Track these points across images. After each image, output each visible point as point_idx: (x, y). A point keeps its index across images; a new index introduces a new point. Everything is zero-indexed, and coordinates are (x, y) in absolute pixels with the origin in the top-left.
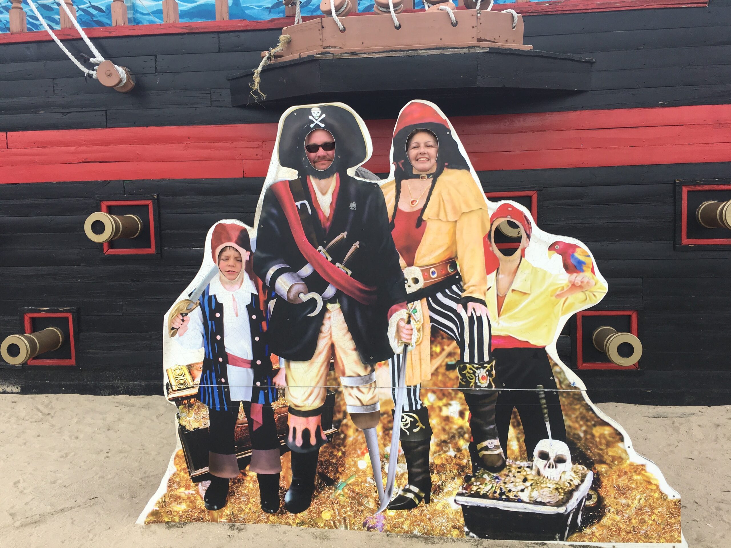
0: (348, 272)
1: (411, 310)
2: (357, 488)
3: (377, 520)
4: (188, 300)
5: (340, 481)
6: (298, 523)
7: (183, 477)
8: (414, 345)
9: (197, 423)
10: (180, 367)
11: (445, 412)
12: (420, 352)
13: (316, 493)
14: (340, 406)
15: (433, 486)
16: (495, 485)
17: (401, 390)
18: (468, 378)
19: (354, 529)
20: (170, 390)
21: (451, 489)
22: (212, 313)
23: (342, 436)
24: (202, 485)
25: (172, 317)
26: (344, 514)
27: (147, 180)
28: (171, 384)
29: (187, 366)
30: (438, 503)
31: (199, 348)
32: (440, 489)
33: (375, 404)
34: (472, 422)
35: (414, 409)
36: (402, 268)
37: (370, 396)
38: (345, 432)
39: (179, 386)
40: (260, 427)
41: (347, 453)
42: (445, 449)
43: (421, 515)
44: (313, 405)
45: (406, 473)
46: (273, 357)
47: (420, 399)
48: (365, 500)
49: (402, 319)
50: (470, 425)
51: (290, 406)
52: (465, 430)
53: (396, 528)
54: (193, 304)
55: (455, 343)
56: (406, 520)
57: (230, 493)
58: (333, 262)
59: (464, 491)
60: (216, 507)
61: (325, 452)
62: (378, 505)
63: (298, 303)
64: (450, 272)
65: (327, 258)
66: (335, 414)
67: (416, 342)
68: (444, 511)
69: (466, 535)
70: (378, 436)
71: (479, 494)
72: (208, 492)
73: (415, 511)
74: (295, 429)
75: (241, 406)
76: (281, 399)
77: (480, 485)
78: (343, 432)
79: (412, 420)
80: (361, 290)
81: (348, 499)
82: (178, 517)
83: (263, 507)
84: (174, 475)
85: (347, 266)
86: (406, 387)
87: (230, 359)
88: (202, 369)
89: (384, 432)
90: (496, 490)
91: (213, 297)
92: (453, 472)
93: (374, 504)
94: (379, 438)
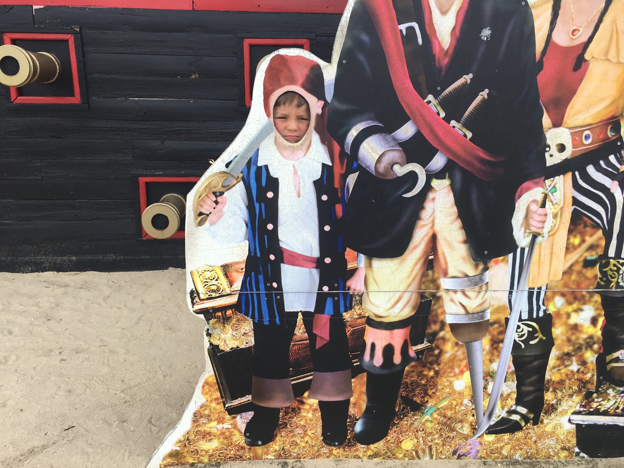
0: (467, 134)
1: (549, 189)
2: (450, 412)
3: (471, 447)
4: (224, 172)
5: (429, 405)
6: (370, 456)
7: (215, 409)
8: (546, 235)
9: (236, 342)
10: (211, 268)
11: (574, 319)
12: (552, 245)
13: (397, 421)
14: (437, 315)
15: (545, 406)
16: (618, 400)
17: (520, 293)
18: (609, 277)
19: (441, 458)
20: (197, 299)
21: (566, 408)
22: (262, 192)
23: (437, 352)
24: (241, 417)
25: (200, 197)
26: (430, 442)
27: (65, 6)
28: (197, 292)
29: (221, 266)
30: (548, 424)
31: (241, 242)
32: (554, 408)
33: (484, 311)
34: (604, 330)
35: (535, 316)
36: (544, 130)
37: (479, 301)
38: (441, 347)
39: (209, 294)
40: (326, 344)
41: (441, 372)
42: (567, 363)
43: (526, 438)
44: (400, 315)
45: (514, 392)
46: (349, 253)
47: (543, 304)
48: (459, 425)
49: (535, 201)
50: (603, 334)
51: (368, 316)
52: (595, 339)
53: (492, 454)
54: (233, 179)
55: (600, 233)
56: (506, 444)
57: (281, 425)
58: (447, 119)
59: (582, 409)
60: (260, 443)
61: (413, 371)
62: (474, 429)
63: (390, 178)
64: (610, 136)
65: (438, 114)
66: (430, 325)
67: (549, 232)
68: (554, 432)
69: (576, 455)
70: (483, 350)
71: (599, 411)
72: (250, 426)
73: (519, 434)
74: (373, 346)
75: (299, 318)
76: (357, 307)
77: (601, 401)
78: (437, 347)
79: (530, 329)
80: (482, 161)
81: (437, 425)
82: (207, 457)
83: (323, 440)
84: (201, 407)
85: (466, 125)
86: (527, 289)
87: (285, 256)
88: (244, 270)
89: (492, 345)
90: (619, 406)
91: (264, 169)
92: (572, 389)
93: (469, 430)
94: (485, 353)
